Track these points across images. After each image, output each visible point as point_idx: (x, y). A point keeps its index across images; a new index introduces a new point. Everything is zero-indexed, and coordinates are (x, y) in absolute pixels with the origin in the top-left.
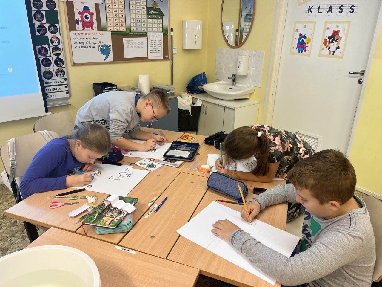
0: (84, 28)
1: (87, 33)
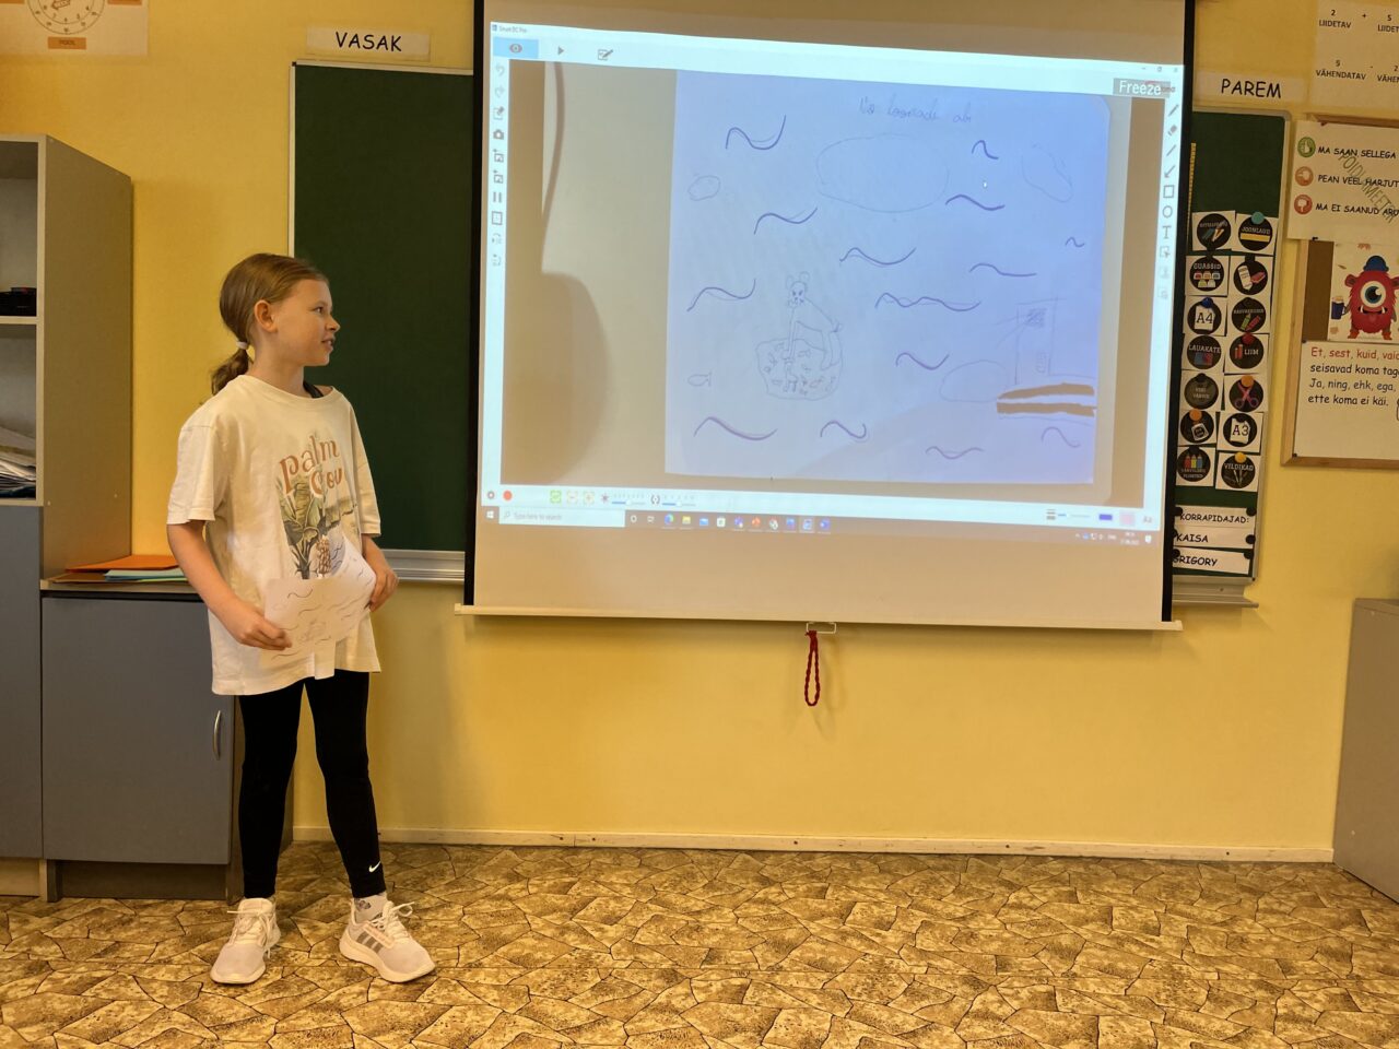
0: (1354, 333)
1: (1365, 349)
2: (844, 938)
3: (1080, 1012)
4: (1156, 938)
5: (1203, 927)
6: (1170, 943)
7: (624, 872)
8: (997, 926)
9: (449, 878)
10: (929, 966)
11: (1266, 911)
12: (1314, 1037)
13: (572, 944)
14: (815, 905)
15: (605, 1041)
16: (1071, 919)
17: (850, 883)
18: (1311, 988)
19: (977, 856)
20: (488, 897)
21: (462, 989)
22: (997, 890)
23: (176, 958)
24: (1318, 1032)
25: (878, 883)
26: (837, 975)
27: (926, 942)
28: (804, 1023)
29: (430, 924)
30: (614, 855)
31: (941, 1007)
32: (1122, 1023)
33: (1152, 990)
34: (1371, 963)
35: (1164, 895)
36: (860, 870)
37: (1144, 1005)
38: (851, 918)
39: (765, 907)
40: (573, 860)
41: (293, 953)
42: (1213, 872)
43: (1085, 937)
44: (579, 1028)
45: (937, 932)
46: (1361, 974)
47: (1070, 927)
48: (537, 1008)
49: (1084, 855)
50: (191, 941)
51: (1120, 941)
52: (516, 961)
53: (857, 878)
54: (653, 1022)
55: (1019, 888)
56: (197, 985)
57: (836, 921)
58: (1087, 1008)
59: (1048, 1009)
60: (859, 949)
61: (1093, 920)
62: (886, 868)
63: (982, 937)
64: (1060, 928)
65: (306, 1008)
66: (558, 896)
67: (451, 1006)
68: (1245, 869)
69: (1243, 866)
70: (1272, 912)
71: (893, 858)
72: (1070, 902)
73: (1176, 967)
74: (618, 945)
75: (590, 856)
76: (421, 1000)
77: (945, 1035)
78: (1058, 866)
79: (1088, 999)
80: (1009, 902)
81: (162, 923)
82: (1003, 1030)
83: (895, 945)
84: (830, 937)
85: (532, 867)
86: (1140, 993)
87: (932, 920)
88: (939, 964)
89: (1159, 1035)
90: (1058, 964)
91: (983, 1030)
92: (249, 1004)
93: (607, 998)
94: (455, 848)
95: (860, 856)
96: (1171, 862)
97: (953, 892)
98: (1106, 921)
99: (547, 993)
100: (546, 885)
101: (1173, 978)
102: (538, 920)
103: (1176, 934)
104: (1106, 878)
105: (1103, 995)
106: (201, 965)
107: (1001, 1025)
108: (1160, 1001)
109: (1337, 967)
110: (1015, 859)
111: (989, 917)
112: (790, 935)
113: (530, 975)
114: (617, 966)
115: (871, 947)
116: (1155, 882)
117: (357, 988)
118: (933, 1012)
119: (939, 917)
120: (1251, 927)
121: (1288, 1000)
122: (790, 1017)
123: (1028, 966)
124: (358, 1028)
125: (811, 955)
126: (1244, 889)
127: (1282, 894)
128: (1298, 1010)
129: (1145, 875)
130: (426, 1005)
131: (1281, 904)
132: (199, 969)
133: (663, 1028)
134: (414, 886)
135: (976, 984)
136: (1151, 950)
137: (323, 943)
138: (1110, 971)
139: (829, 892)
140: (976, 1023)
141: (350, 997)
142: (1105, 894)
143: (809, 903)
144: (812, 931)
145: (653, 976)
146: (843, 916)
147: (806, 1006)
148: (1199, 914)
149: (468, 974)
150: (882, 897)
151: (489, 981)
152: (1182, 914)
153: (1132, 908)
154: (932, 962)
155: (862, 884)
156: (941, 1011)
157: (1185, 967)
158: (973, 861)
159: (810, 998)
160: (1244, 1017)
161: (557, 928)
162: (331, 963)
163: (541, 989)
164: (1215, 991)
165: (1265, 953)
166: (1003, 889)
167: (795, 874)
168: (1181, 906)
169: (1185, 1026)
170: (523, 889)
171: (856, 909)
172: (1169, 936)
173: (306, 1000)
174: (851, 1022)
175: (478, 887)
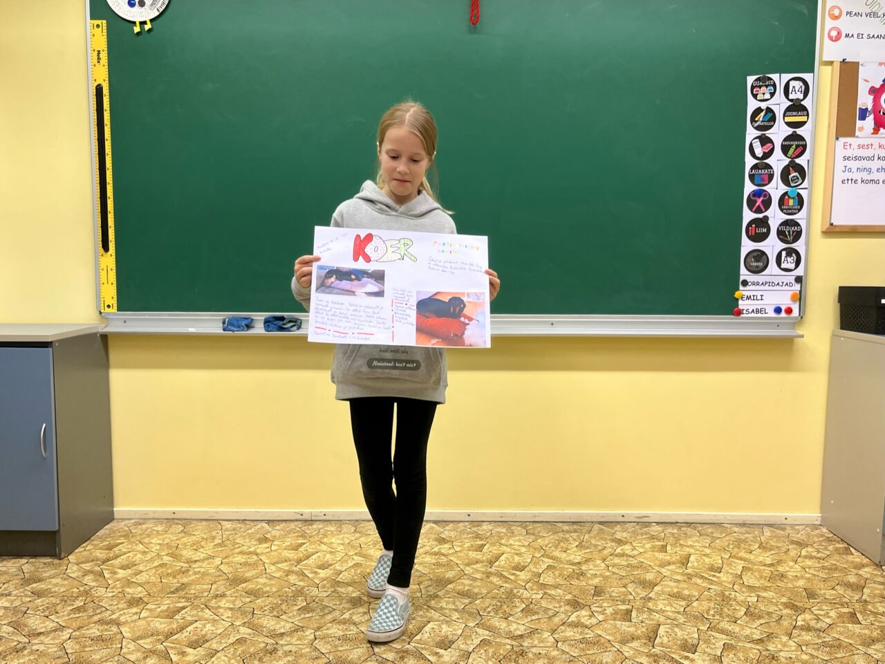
2: (488, 577)
3: (647, 622)
4: (717, 574)
5: (756, 567)
6: (728, 578)
7: (343, 535)
8: (602, 568)
9: (217, 541)
10: (545, 593)
11: (806, 557)
12: (820, 641)
13: (292, 582)
14: (474, 555)
15: (299, 642)
16: (658, 563)
17: (503, 541)
18: (827, 608)
19: (601, 523)
20: (241, 553)
21: (207, 611)
22: (609, 545)
23: (14, 593)
24: (824, 637)
25: (523, 541)
26: (476, 599)
27: (547, 579)
28: (443, 631)
29: (196, 570)
30: (337, 525)
31: (546, 620)
32: (676, 629)
33: (705, 608)
34: (878, 592)
35: (731, 546)
36: (513, 533)
37: (696, 618)
38: (497, 563)
39: (437, 557)
40: (308, 529)
41: (95, 589)
42: (774, 532)
43: (665, 574)
44: (282, 635)
45: (557, 573)
46: (868, 600)
47: (656, 568)
48: (256, 622)
49: (679, 521)
50: (27, 581)
51: (690, 577)
52: (249, 593)
53: (509, 538)
54: (336, 630)
55: (626, 543)
56: (25, 609)
57: (485, 565)
58: (653, 620)
59: (624, 620)
60: (497, 583)
61: (674, 563)
62: (531, 531)
63: (589, 575)
64: (647, 569)
65: (95, 623)
66: (291, 552)
67: (196, 621)
68: (798, 530)
69: (797, 527)
70: (811, 557)
71: (539, 525)
72: (661, 552)
73: (727, 593)
74: (325, 582)
75: (321, 526)
76: (177, 617)
77: (544, 637)
78: (660, 529)
79: (655, 614)
80: (616, 552)
81: (10, 571)
82: (586, 634)
83: (524, 581)
84: (478, 576)
85: (277, 534)
86: (694, 610)
87: (556, 565)
88: (553, 592)
89: (702, 637)
90: (639, 591)
91: (572, 634)
92: (56, 620)
93: (307, 615)
94: (227, 522)
95: (515, 524)
96: (743, 525)
97: (577, 546)
98: (683, 564)
99: (265, 613)
100: (284, 545)
101: (723, 600)
102: (273, 568)
103: (733, 572)
104: (691, 537)
105: (667, 611)
106: (30, 597)
107: (586, 631)
108: (708, 615)
109: (851, 594)
110: (628, 525)
111: (598, 562)
112: (450, 575)
113: (257, 601)
114: (319, 595)
115: (506, 582)
116: (727, 538)
117: (134, 610)
118: (540, 623)
119: (562, 562)
120: (791, 567)
121: (807, 616)
122: (435, 626)
123: (617, 593)
124: (127, 635)
125: (461, 587)
126: (793, 542)
127: (822, 546)
128: (813, 623)
129: (721, 533)
130: (179, 621)
131: (819, 552)
132: (28, 599)
133: (342, 634)
134: (191, 546)
135: (576, 605)
136: (711, 582)
137: (118, 583)
138: (677, 596)
139: (486, 547)
140: (568, 630)
141: (128, 616)
142: (688, 547)
143: (470, 555)
144: (466, 572)
145: (344, 601)
146: (491, 563)
147: (448, 619)
148: (754, 559)
149: (214, 601)
150: (523, 550)
151: (227, 605)
152: (741, 559)
153: (704, 555)
154: (549, 591)
155: (512, 542)
156: (544, 622)
157: (733, 593)
158: (596, 527)
159: (453, 615)
160: (770, 627)
161: (284, 572)
162: (120, 595)
163: (262, 610)
164: (752, 609)
165: (797, 585)
166: (613, 544)
167: (465, 536)
168: (742, 554)
169: (722, 632)
170: (268, 548)
171: (503, 558)
172: (728, 573)
173: (96, 618)
174: (478, 630)
175: (237, 546)
